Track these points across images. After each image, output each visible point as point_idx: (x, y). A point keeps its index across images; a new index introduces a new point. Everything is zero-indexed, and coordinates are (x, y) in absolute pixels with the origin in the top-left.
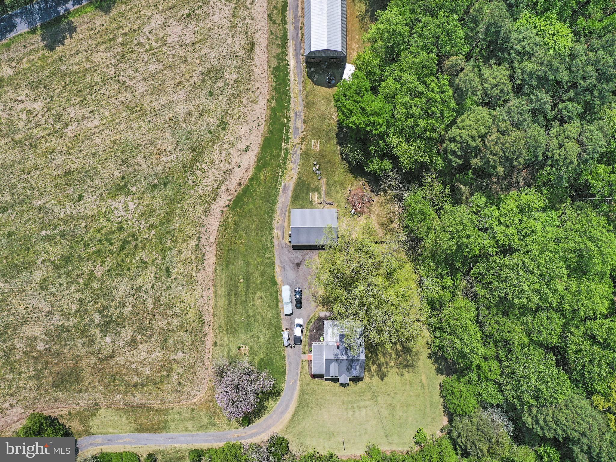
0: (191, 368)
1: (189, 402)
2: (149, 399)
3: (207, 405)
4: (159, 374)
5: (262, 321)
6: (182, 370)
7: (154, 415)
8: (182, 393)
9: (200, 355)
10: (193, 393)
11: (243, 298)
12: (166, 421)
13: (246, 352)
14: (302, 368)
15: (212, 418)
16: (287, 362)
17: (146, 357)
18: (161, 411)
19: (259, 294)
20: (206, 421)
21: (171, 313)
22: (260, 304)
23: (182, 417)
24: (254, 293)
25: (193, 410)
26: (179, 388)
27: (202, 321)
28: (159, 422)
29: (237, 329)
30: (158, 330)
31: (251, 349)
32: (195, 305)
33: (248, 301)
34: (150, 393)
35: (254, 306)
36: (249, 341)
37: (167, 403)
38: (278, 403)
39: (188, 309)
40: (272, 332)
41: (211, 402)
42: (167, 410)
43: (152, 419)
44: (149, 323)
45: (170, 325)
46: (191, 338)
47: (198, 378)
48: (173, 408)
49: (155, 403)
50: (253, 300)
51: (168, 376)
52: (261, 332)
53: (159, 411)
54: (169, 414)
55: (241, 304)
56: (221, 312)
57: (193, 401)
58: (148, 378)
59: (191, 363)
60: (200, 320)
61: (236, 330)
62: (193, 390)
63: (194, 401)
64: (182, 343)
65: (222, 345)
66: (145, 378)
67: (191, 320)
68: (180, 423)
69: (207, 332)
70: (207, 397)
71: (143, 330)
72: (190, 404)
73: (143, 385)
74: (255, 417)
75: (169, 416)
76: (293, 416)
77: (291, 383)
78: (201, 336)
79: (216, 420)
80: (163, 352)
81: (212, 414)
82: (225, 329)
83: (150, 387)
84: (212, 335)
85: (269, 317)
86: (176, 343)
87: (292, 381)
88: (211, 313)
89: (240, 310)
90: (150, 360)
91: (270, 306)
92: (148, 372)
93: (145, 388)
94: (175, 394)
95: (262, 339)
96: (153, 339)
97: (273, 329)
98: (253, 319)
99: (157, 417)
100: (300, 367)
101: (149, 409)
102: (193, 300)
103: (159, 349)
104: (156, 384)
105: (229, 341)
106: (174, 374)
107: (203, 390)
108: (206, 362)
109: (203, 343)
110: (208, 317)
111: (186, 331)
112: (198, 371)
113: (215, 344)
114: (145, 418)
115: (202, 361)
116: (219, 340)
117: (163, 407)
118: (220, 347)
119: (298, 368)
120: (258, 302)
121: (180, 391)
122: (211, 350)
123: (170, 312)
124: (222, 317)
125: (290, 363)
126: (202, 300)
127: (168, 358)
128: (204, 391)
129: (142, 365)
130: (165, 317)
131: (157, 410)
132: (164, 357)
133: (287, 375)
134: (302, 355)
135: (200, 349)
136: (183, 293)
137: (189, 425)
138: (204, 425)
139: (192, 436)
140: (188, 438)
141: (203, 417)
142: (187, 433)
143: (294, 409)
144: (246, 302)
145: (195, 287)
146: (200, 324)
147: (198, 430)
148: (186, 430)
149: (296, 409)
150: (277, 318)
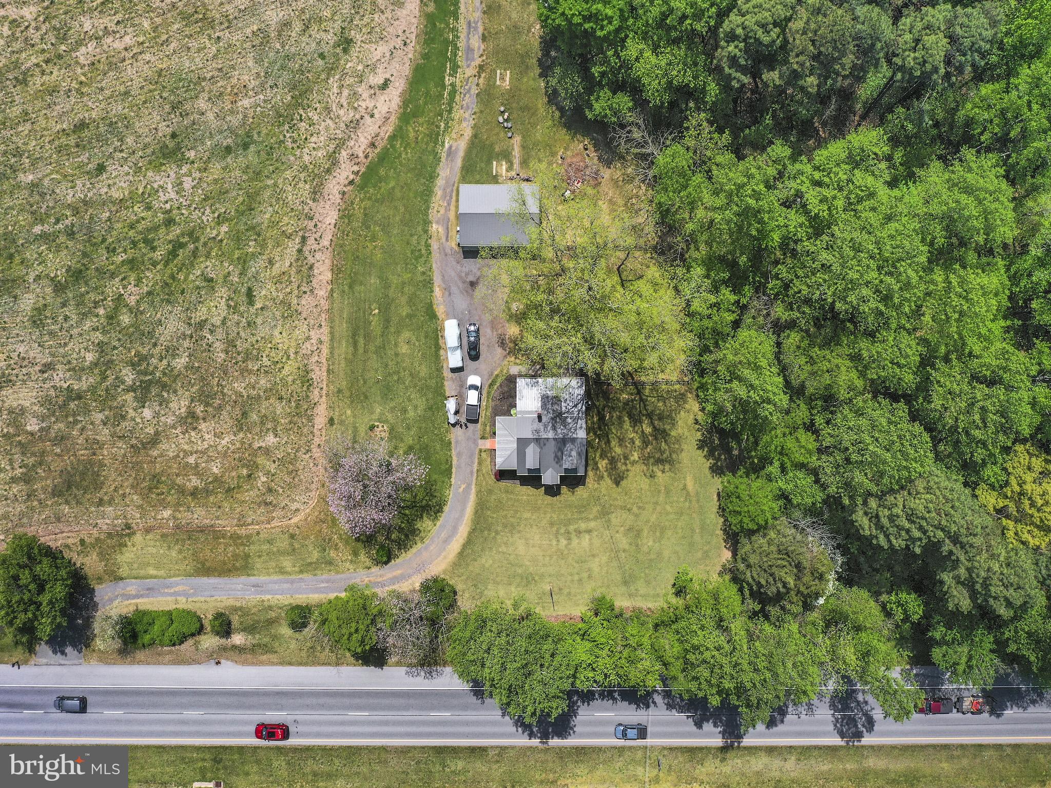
0: (289, 463)
1: (286, 522)
2: (218, 518)
3: (318, 528)
4: (234, 474)
5: (411, 381)
6: (273, 466)
7: (226, 545)
8: (275, 506)
9: (304, 439)
10: (294, 506)
11: (378, 342)
12: (247, 556)
13: (383, 434)
14: (480, 464)
15: (325, 550)
16: (454, 453)
17: (212, 443)
18: (239, 537)
20: (316, 555)
21: (255, 368)
22: (409, 351)
23: (275, 549)
25: (292, 536)
26: (270, 498)
27: (308, 381)
28: (236, 556)
29: (368, 394)
30: (234, 397)
32: (296, 353)
33: (387, 348)
34: (219, 507)
35: (397, 355)
37: (249, 525)
38: (438, 524)
39: (284, 360)
41: (324, 522)
42: (248, 537)
43: (224, 552)
44: (218, 385)
45: (254, 388)
46: (289, 411)
47: (300, 480)
48: (258, 533)
49: (227, 525)
50: (396, 345)
51: (249, 476)
52: (410, 400)
53: (235, 537)
54: (253, 543)
55: (376, 352)
56: (341, 367)
57: (292, 521)
58: (216, 479)
59: (289, 454)
60: (306, 380)
61: (366, 397)
62: (294, 501)
63: (295, 520)
64: (274, 420)
65: (342, 423)
66: (210, 479)
67: (290, 379)
68: (271, 559)
69: (316, 400)
70: (316, 513)
71: (208, 396)
72: (288, 526)
73: (207, 492)
74: (399, 549)
75: (252, 547)
76: (464, 547)
77: (461, 490)
78: (306, 407)
79: (333, 554)
80: (241, 435)
81: (325, 544)
82: (348, 394)
83: (220, 495)
84: (324, 406)
85: (422, 374)
86: (264, 419)
87: (463, 486)
88: (324, 369)
89: (374, 362)
90: (219, 448)
91: (424, 356)
92: (215, 470)
93: (211, 499)
94: (262, 509)
95: (411, 414)
96: (224, 413)
97: (431, 396)
98: (395, 378)
99: (231, 549)
100: (476, 461)
101: (216, 535)
102: (293, 344)
103: (235, 429)
104: (229, 490)
105: (355, 416)
106: (261, 474)
107: (311, 502)
108: (316, 452)
109: (310, 419)
110: (319, 374)
111: (281, 398)
112: (301, 467)
114: (211, 550)
115: (308, 451)
116: (337, 414)
117: (243, 531)
118: (339, 427)
119: (473, 463)
120: (404, 349)
121: (271, 503)
122: (324, 431)
123: (253, 366)
124: (342, 374)
125: (459, 455)
126: (308, 345)
127: (250, 445)
128: (313, 503)
129: (205, 458)
130: (245, 374)
131: (231, 537)
132: (243, 443)
133: (453, 476)
134: (480, 442)
135: (305, 430)
136: (276, 333)
137: (287, 563)
138: (311, 563)
139: (292, 582)
140: (286, 586)
141: (311, 548)
142: (281, 577)
143: (465, 535)
144: (384, 348)
145: (297, 322)
146: (305, 387)
147: (301, 572)
148: (282, 571)
149: (470, 533)
150: (437, 377)
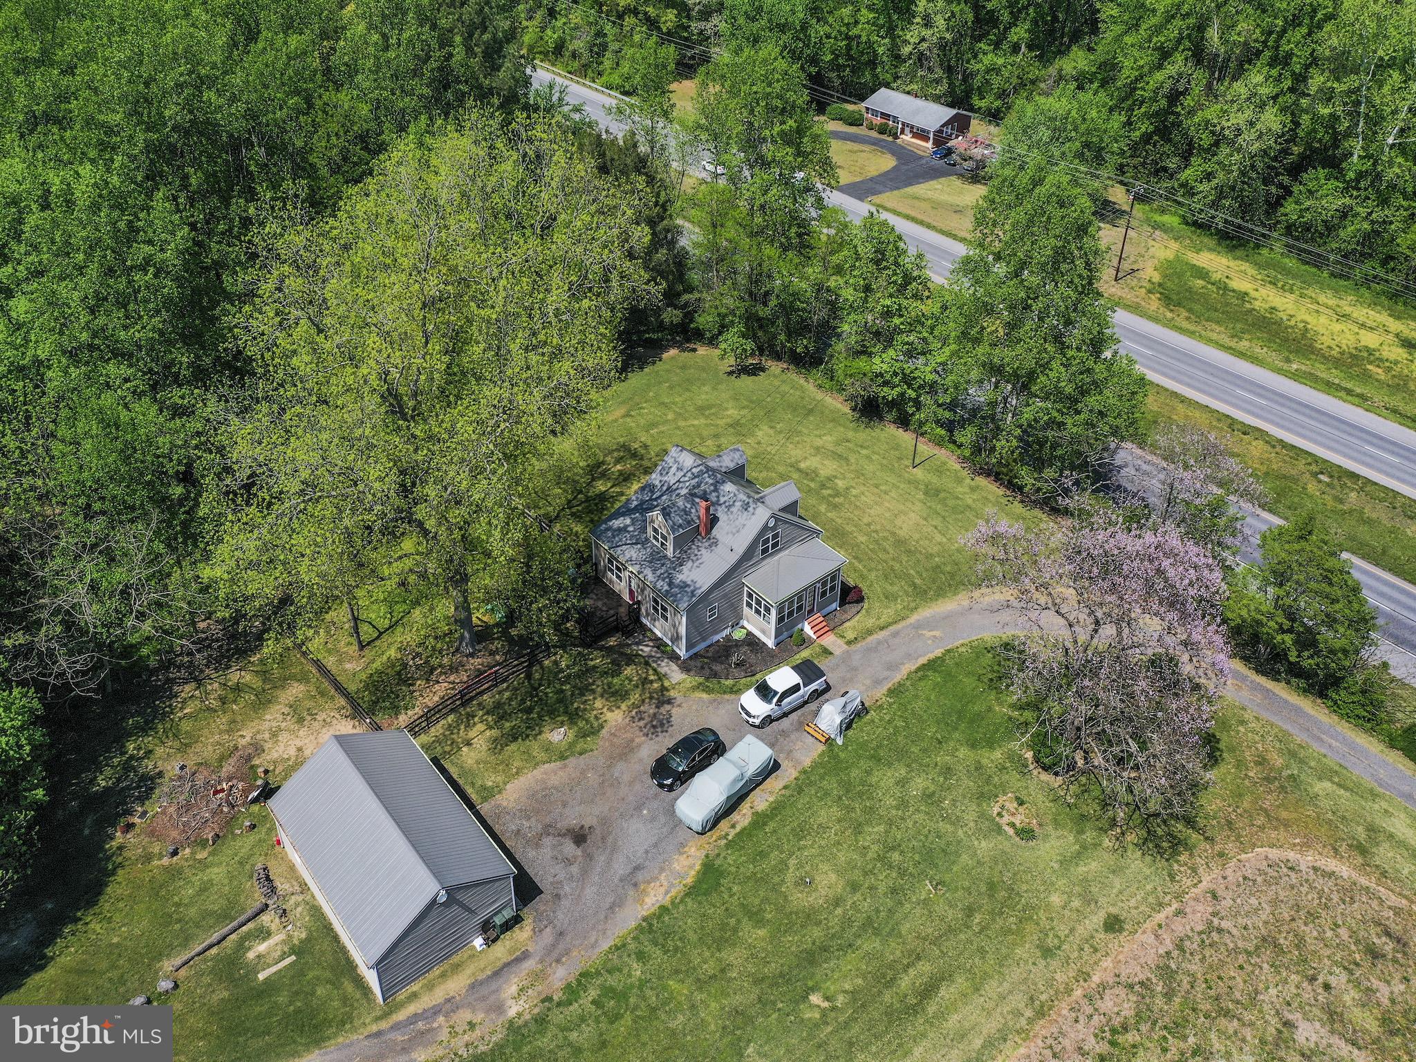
0: (1286, 951)
5: (869, 823)
6: (1335, 982)
9: (1212, 954)
14: (870, 632)
16: (898, 677)
19: (799, 898)
24: (811, 917)
31: (984, 797)
35: (855, 887)
36: (970, 817)
40: (867, 772)
50: (838, 902)
52: (903, 803)
55: (894, 932)
59: (1274, 966)
61: (992, 887)
65: (1090, 901)
77: (936, 634)
82: (1029, 927)
85: (836, 812)
87: (928, 634)
89: (915, 924)
95: (921, 783)
97: (855, 773)
100: (870, 639)
105: (1048, 883)
106: (1383, 999)
112: (1257, 921)
113: (1114, 925)
115: (1218, 930)
116: (1088, 925)
118: (1102, 900)
119: (879, 643)
120: (828, 881)
122: (1147, 927)
134: (837, 651)
135: (1195, 967)
144: (869, 923)
150: (813, 784)
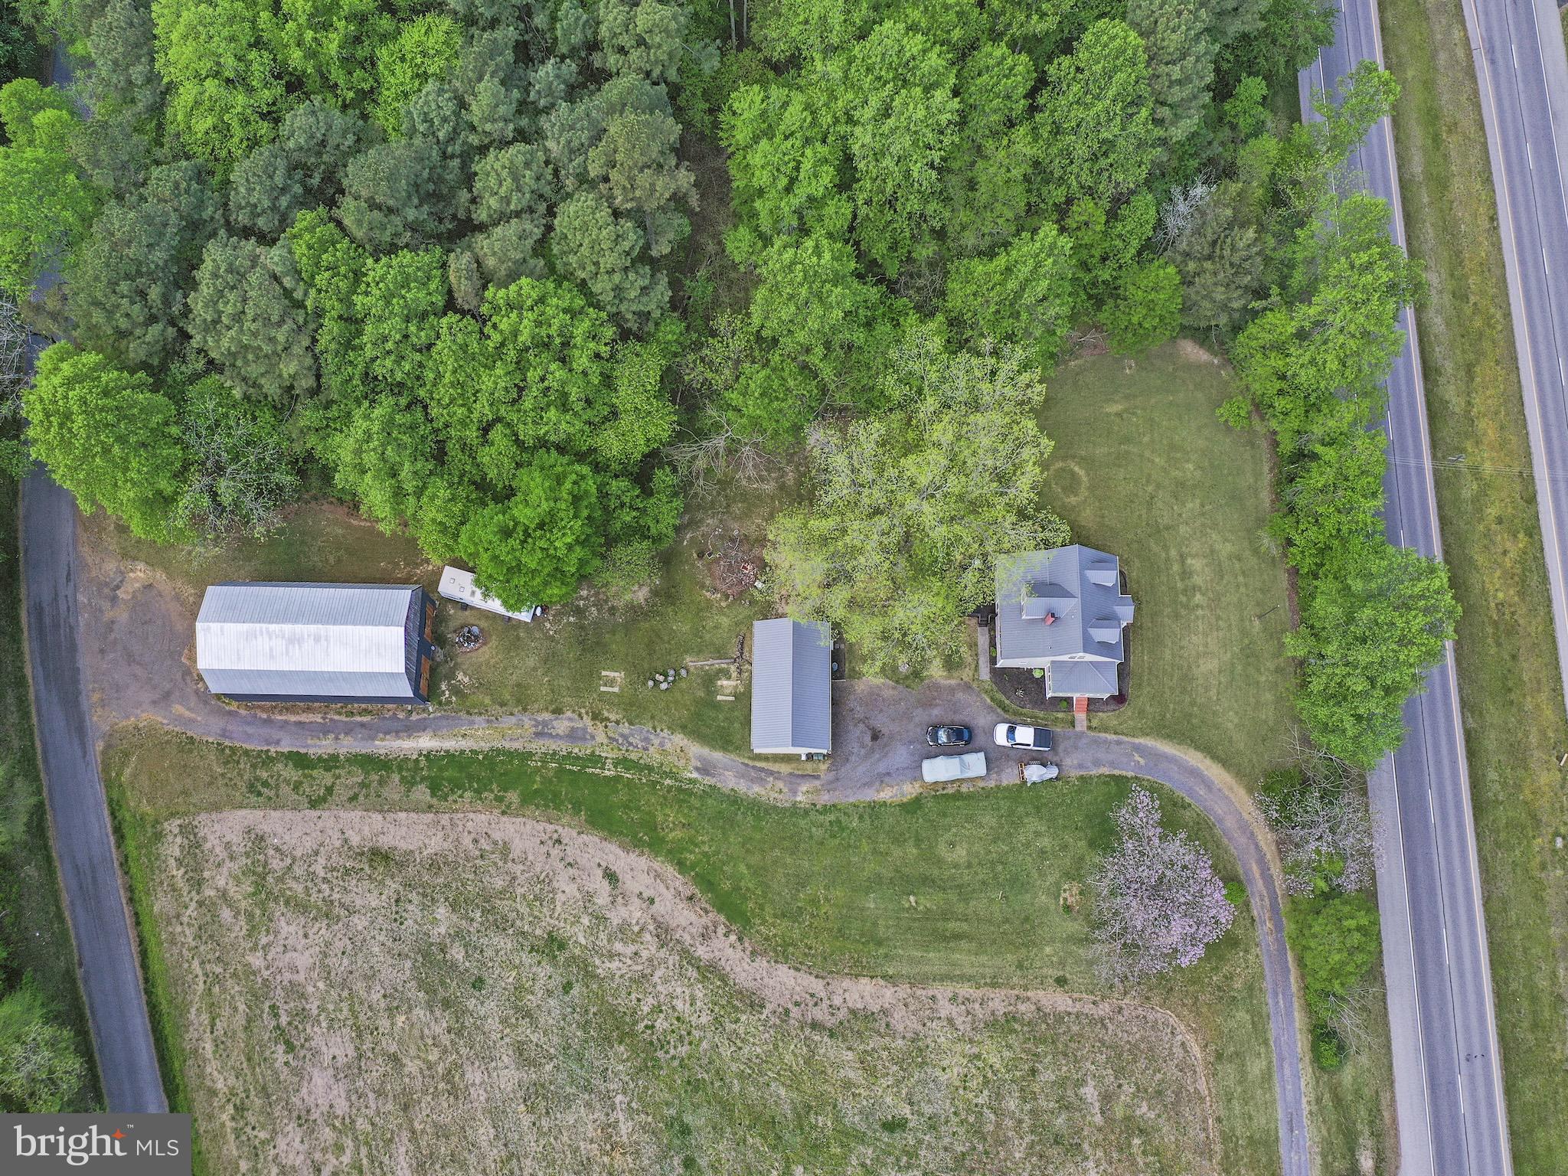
0: (1121, 1060)
1: (1201, 1069)
3: (1204, 1010)
8: (1180, 1087)
10: (1178, 1051)
11: (953, 896)
12: (1251, 1142)
13: (1075, 891)
14: (1106, 730)
15: (1234, 998)
16: (1094, 772)
18: (1226, 1156)
19: (942, 849)
21: (993, 1117)
22: (965, 845)
23: (1239, 1089)
24: (939, 862)
25: (1219, 1056)
26: (1170, 1096)
27: (1007, 1021)
28: (1253, 1163)
29: (1023, 916)
31: (1068, 876)
32: (971, 1041)
33: (959, 882)
35: (969, 866)
36: (1051, 879)
37: (1208, 1137)
38: (1187, 800)
39: (980, 1064)
40: (1027, 815)
41: (1197, 998)
42: (1225, 1138)
45: (1020, 1122)
46: (1049, 1058)
47: (1143, 1039)
48: (1219, 1120)
51: (1142, 1132)
52: (1028, 845)
54: (1233, 1130)
55: (966, 901)
56: (987, 964)
57: (1199, 1056)
60: (1002, 1026)
61: (1027, 919)
62: (1171, 1054)
63: (1196, 1050)
64: (1062, 1085)
67: (1007, 1054)
68: (1252, 1097)
69: (1033, 1007)
70: (1186, 1012)
72: (1206, 1064)
75: (1238, 1132)
76: (1215, 757)
78: (1044, 1026)
79: (1238, 984)
80: (1086, 1147)
81: (1226, 999)
82: (1024, 951)
84: (1041, 993)
86: (1063, 1104)
87: (1137, 758)
88: (989, 992)
89: (978, 905)
91: (969, 819)
94: (1186, 1110)
95: (1045, 842)
97: (1021, 809)
98: (1000, 868)
100: (1103, 735)
102: (958, 1047)
103: (1078, 1158)
107: (1171, 1022)
108: (1103, 1010)
109: (1059, 1018)
110: (998, 1002)
111: (1033, 1072)
113: (1061, 981)
117: (1218, 1150)
119: (1105, 741)
120: (961, 853)
121: (1176, 1095)
123: (990, 1122)
124: (998, 962)
125: (1097, 763)
126: (958, 1022)
127: (1100, 1130)
128: (1173, 1020)
132: (1097, 1144)
133: (1124, 773)
134: (1078, 728)
136: (943, 1078)
137: (1255, 1068)
138: (1253, 1023)
139: (1282, 1059)
140: (1287, 1071)
141: (1233, 1024)
142: (1276, 1077)
143: (1199, 755)
144: (960, 886)
145: (929, 1041)
146: (1016, 1026)
147: (1266, 1042)
148: (1267, 1076)
149: (1197, 748)
150: (996, 798)
